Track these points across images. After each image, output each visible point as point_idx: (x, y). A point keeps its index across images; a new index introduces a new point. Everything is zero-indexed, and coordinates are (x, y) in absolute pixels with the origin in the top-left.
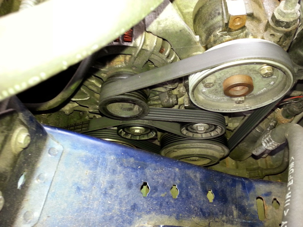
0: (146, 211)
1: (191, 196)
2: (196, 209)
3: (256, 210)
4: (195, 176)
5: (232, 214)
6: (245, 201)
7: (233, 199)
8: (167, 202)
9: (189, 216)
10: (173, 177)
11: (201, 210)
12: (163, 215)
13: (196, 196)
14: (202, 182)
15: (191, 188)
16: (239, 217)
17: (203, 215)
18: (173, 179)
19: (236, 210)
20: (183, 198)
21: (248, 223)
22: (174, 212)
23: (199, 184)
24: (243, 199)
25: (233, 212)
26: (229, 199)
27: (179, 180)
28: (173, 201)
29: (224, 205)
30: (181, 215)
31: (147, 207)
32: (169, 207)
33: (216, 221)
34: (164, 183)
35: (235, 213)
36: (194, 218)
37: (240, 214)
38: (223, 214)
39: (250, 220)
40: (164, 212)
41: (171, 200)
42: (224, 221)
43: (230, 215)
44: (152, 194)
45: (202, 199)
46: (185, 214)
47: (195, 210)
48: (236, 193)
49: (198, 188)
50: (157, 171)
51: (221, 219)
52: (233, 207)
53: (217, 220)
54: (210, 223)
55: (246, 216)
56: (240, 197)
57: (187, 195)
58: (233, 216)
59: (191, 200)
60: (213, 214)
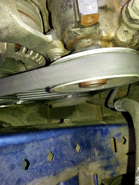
0: (29, 180)
1: (64, 155)
2: (68, 162)
3: (111, 147)
4: (66, 139)
5: (94, 154)
6: (103, 142)
7: (95, 144)
8: (46, 167)
9: (63, 170)
10: (48, 147)
11: (72, 161)
12: (43, 177)
13: (68, 153)
14: (72, 141)
15: (63, 149)
16: (99, 155)
17: (74, 164)
18: (49, 148)
19: (97, 150)
20: (58, 159)
21: (105, 157)
22: (52, 172)
23: (69, 143)
24: (102, 142)
25: (95, 153)
26: (92, 145)
27: (54, 147)
28: (50, 165)
29: (89, 151)
30: (57, 171)
31: (30, 177)
32: (47, 170)
33: (83, 165)
34: (41, 155)
35: (96, 153)
36: (67, 169)
37: (100, 153)
38: (88, 158)
39: (106, 155)
40: (44, 175)
41: (49, 164)
42: (89, 162)
43: (93, 156)
44: (33, 166)
45: (72, 154)
46: (60, 170)
47: (68, 164)
48: (97, 138)
49: (69, 147)
50: (34, 147)
51: (87, 161)
52: (95, 150)
53: (84, 163)
54: (79, 168)
55: (104, 152)
56: (100, 141)
57: (61, 156)
58: (95, 156)
59: (64, 158)
60: (81, 161)
